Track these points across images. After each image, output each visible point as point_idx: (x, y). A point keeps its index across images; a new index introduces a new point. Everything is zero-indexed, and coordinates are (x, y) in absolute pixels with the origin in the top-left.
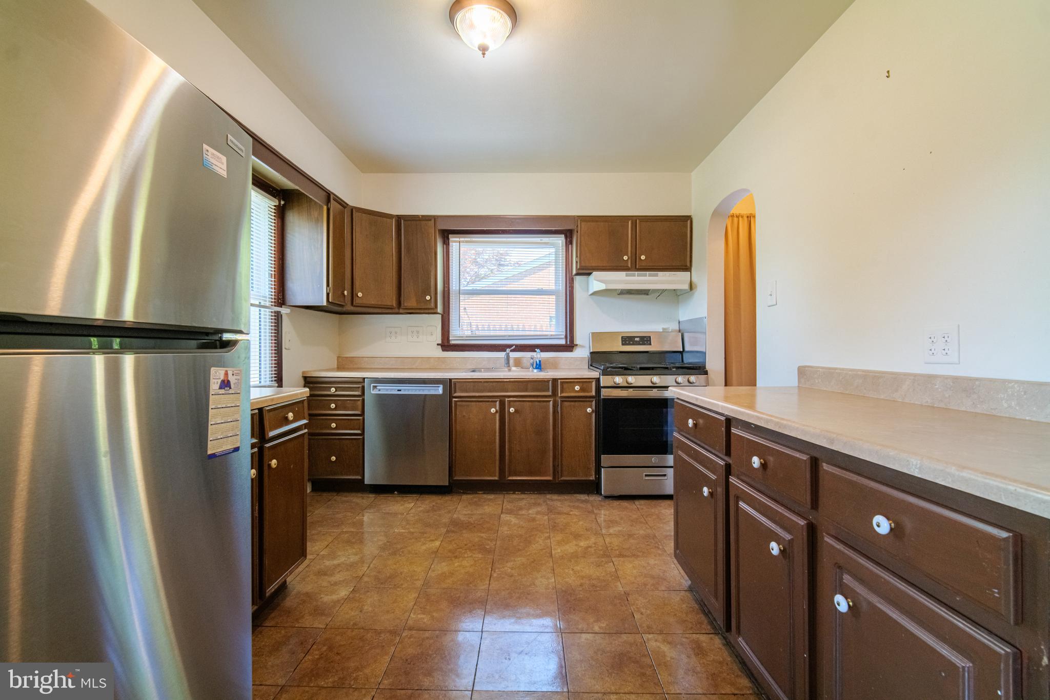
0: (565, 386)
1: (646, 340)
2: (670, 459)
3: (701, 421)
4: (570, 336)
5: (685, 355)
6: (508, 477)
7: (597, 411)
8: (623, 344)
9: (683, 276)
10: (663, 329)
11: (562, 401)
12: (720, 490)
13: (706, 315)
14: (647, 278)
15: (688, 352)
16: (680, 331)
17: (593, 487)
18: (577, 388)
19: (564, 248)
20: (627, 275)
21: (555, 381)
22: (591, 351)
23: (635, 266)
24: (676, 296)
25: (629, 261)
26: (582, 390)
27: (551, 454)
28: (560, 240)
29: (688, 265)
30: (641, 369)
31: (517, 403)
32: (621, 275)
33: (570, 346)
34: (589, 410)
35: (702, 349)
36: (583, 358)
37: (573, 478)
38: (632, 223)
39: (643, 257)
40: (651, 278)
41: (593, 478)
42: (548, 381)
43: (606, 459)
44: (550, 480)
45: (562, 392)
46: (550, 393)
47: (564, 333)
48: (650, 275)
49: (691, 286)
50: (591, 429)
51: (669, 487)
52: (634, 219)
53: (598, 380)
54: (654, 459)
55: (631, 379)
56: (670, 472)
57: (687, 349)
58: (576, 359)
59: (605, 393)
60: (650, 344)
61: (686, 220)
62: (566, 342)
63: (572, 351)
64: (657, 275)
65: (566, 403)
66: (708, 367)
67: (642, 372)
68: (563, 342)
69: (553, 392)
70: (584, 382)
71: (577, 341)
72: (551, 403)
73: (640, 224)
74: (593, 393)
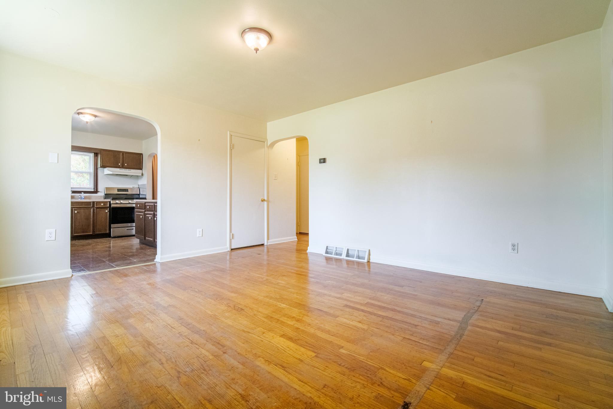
0: (97, 204)
1: (126, 190)
2: (134, 224)
3: (141, 205)
4: (96, 188)
5: (140, 195)
6: (74, 234)
7: (110, 211)
8: (118, 191)
9: (140, 171)
10: (133, 187)
11: (96, 209)
12: (144, 216)
13: (146, 183)
14: (127, 171)
15: (141, 194)
16: (139, 188)
17: (108, 235)
18: (102, 204)
19: (94, 157)
20: (120, 170)
21: (93, 202)
22: (105, 193)
23: (123, 167)
24: (137, 177)
25: (121, 165)
26: (104, 205)
27: (92, 226)
28: (92, 155)
29: (141, 168)
30: (125, 198)
31: (78, 210)
32: (118, 170)
33: (96, 192)
34: (107, 211)
35: (145, 194)
36: (101, 196)
37: (101, 233)
38: (122, 154)
39: (126, 165)
40: (129, 171)
41: (108, 232)
42: (91, 202)
43: (112, 226)
44: (91, 234)
45: (96, 205)
46: (92, 206)
47: (93, 187)
48: (128, 170)
49: (142, 175)
50: (107, 217)
51: (134, 232)
52: (123, 153)
53: (110, 202)
54: (129, 224)
55: (122, 201)
56: (134, 228)
57: (141, 193)
58: (99, 196)
59: (112, 206)
60: (128, 192)
61: (141, 155)
62: (94, 190)
63: (97, 193)
64: (130, 170)
65: (98, 209)
66: (147, 198)
67: (125, 199)
68: (93, 190)
69: (93, 206)
70: (105, 203)
71: (99, 190)
72: (92, 209)
73: (125, 155)
74: (108, 206)
